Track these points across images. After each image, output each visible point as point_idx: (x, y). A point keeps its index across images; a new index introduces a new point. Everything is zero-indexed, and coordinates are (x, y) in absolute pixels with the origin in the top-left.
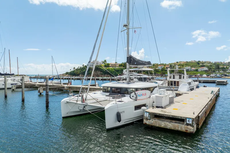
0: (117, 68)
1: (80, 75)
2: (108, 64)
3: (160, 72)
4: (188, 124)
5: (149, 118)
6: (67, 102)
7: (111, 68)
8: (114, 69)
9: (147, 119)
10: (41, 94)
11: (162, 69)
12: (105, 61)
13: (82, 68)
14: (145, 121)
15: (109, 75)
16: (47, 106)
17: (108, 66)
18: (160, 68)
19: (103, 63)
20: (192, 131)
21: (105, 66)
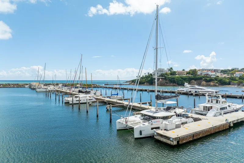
0: (184, 76)
1: (145, 83)
2: (175, 72)
3: (237, 80)
4: (171, 141)
5: (156, 135)
6: (119, 122)
7: (177, 76)
8: (181, 77)
9: (156, 136)
10: (108, 110)
11: (240, 77)
12: (171, 68)
13: (148, 76)
14: (155, 137)
15: (175, 84)
16: (111, 122)
17: (173, 73)
18: (238, 76)
19: (169, 70)
20: (172, 144)
21: (171, 74)
